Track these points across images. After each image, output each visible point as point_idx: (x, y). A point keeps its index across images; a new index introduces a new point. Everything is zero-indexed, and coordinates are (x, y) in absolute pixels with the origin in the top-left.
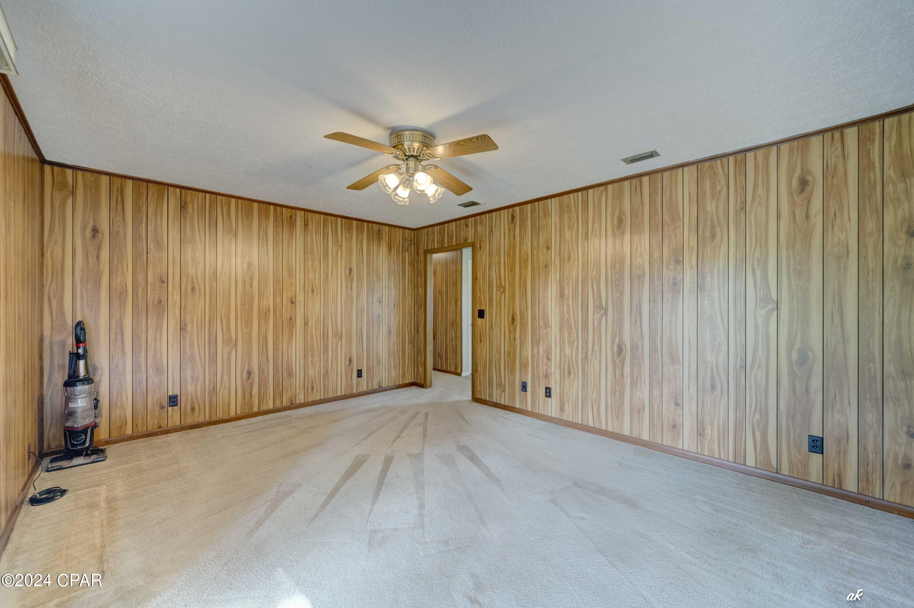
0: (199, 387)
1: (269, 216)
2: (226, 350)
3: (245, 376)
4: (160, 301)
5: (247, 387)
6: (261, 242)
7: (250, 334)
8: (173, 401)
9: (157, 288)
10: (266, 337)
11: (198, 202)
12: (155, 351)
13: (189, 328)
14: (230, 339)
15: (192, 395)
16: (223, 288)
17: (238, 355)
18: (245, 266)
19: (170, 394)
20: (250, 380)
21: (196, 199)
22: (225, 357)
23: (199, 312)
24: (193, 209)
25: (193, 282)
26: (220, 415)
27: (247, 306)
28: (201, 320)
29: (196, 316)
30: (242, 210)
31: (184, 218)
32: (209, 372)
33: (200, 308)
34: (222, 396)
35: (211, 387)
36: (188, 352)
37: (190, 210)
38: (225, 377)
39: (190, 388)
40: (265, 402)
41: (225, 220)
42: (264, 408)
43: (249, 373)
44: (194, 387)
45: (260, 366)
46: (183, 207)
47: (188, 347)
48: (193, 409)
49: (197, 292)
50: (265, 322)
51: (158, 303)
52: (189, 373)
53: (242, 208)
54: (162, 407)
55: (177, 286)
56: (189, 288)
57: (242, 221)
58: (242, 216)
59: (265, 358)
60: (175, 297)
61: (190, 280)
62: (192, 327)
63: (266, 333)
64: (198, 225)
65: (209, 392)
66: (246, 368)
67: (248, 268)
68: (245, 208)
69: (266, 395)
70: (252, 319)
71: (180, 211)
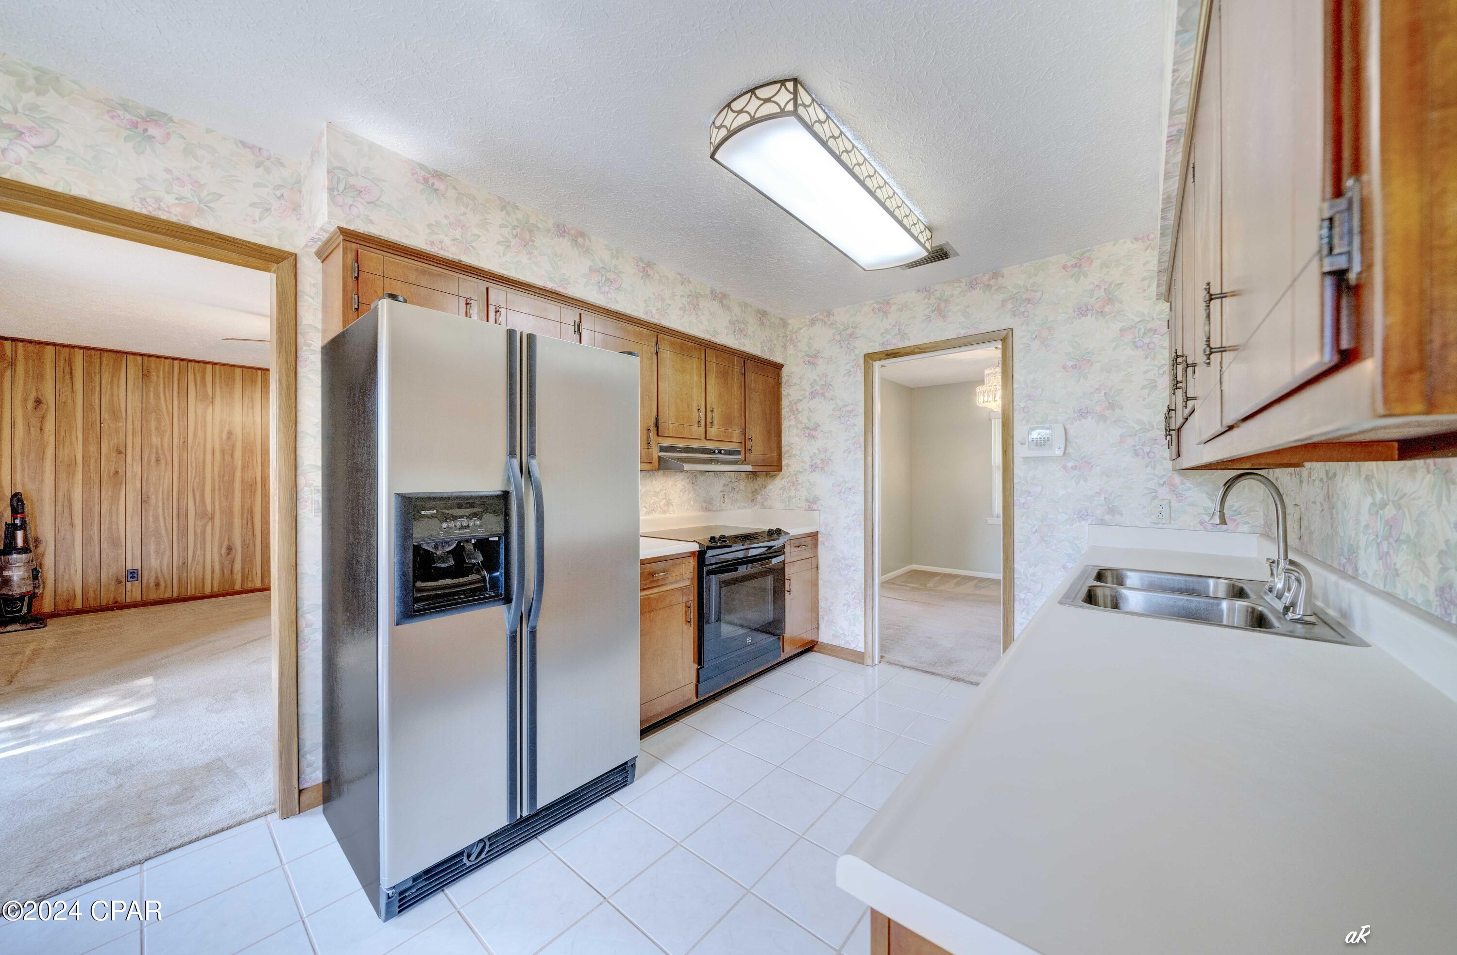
0: (165, 562)
1: (255, 382)
2: (200, 523)
3: (224, 551)
4: (117, 472)
5: (226, 563)
6: (245, 409)
7: (231, 508)
8: (133, 575)
9: (114, 459)
10: (252, 512)
11: (164, 370)
12: (111, 523)
13: (153, 501)
14: (204, 514)
15: (156, 569)
16: (196, 459)
17: (215, 529)
18: (224, 436)
19: (129, 567)
20: (231, 556)
21: (162, 367)
22: (199, 530)
23: (166, 485)
24: (158, 377)
25: (157, 453)
26: (191, 592)
27: (226, 478)
28: (168, 492)
29: (161, 488)
30: (221, 377)
31: (146, 386)
32: (178, 546)
33: (166, 481)
34: (195, 572)
35: (181, 563)
36: (152, 525)
37: (154, 378)
38: (199, 552)
39: (154, 563)
40: (250, 579)
41: (198, 388)
42: (250, 586)
43: (230, 549)
44: (158, 562)
45: (243, 541)
46: (145, 375)
47: (151, 519)
48: (157, 585)
49: (163, 462)
50: (251, 495)
51: (114, 475)
52: (152, 547)
53: (221, 374)
54: (119, 582)
55: (138, 457)
56: (153, 459)
57: (221, 388)
58: (221, 383)
59: (250, 533)
60: (134, 469)
61: (154, 450)
62: (157, 497)
63: (251, 507)
64: (165, 394)
65: (178, 568)
66: (226, 543)
67: (229, 438)
68: (225, 373)
69: (252, 573)
70: (233, 491)
71: (141, 380)
